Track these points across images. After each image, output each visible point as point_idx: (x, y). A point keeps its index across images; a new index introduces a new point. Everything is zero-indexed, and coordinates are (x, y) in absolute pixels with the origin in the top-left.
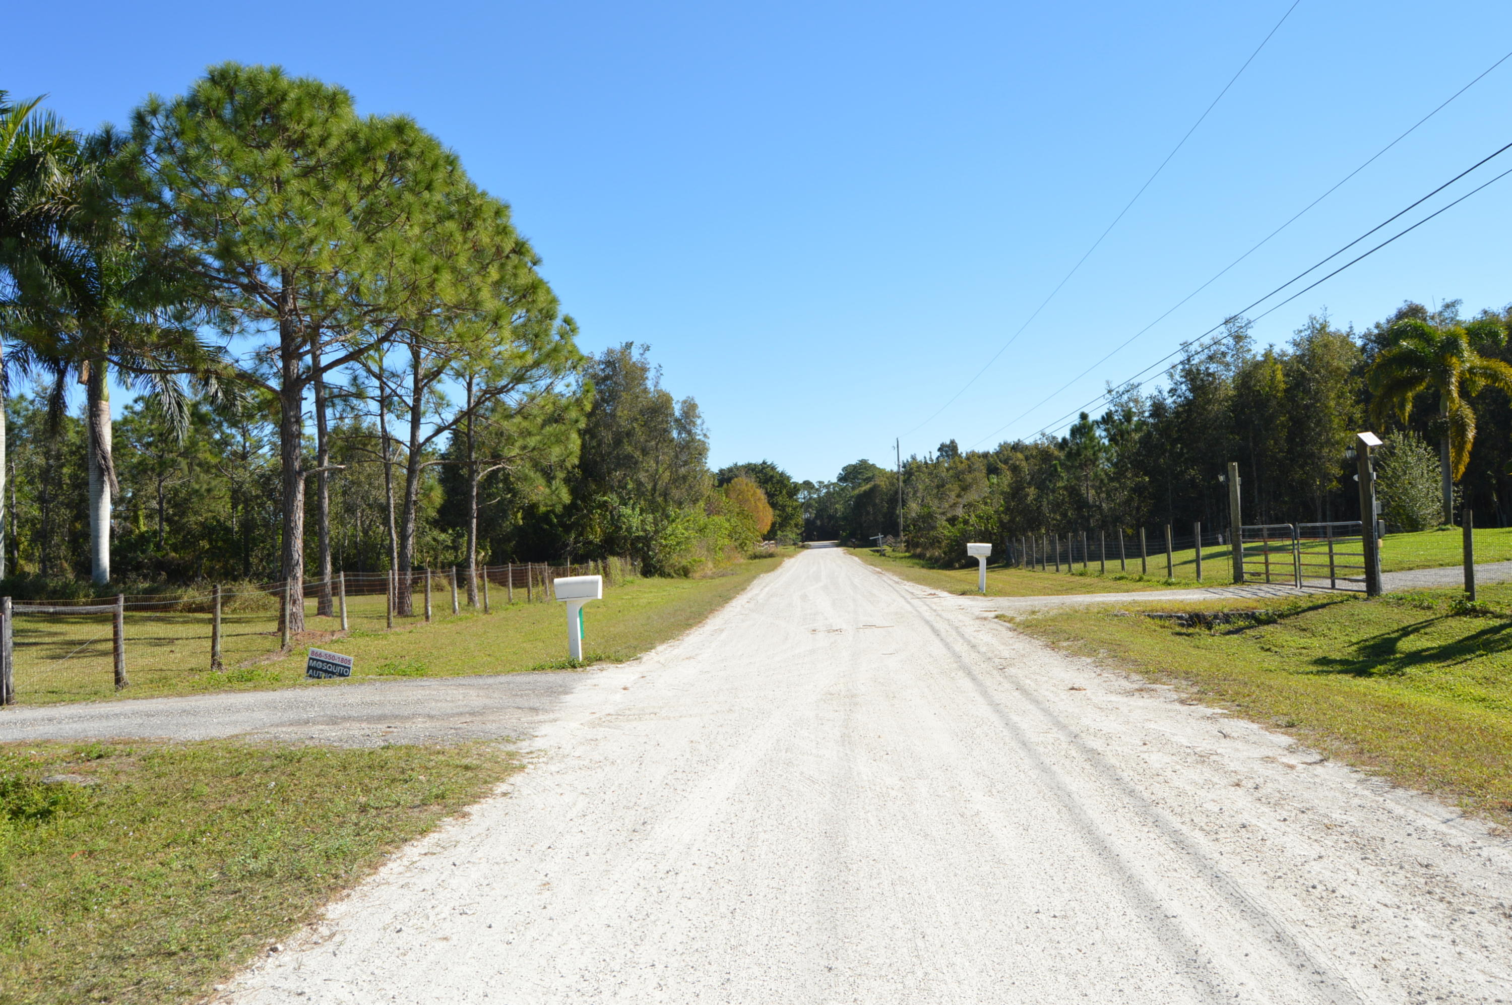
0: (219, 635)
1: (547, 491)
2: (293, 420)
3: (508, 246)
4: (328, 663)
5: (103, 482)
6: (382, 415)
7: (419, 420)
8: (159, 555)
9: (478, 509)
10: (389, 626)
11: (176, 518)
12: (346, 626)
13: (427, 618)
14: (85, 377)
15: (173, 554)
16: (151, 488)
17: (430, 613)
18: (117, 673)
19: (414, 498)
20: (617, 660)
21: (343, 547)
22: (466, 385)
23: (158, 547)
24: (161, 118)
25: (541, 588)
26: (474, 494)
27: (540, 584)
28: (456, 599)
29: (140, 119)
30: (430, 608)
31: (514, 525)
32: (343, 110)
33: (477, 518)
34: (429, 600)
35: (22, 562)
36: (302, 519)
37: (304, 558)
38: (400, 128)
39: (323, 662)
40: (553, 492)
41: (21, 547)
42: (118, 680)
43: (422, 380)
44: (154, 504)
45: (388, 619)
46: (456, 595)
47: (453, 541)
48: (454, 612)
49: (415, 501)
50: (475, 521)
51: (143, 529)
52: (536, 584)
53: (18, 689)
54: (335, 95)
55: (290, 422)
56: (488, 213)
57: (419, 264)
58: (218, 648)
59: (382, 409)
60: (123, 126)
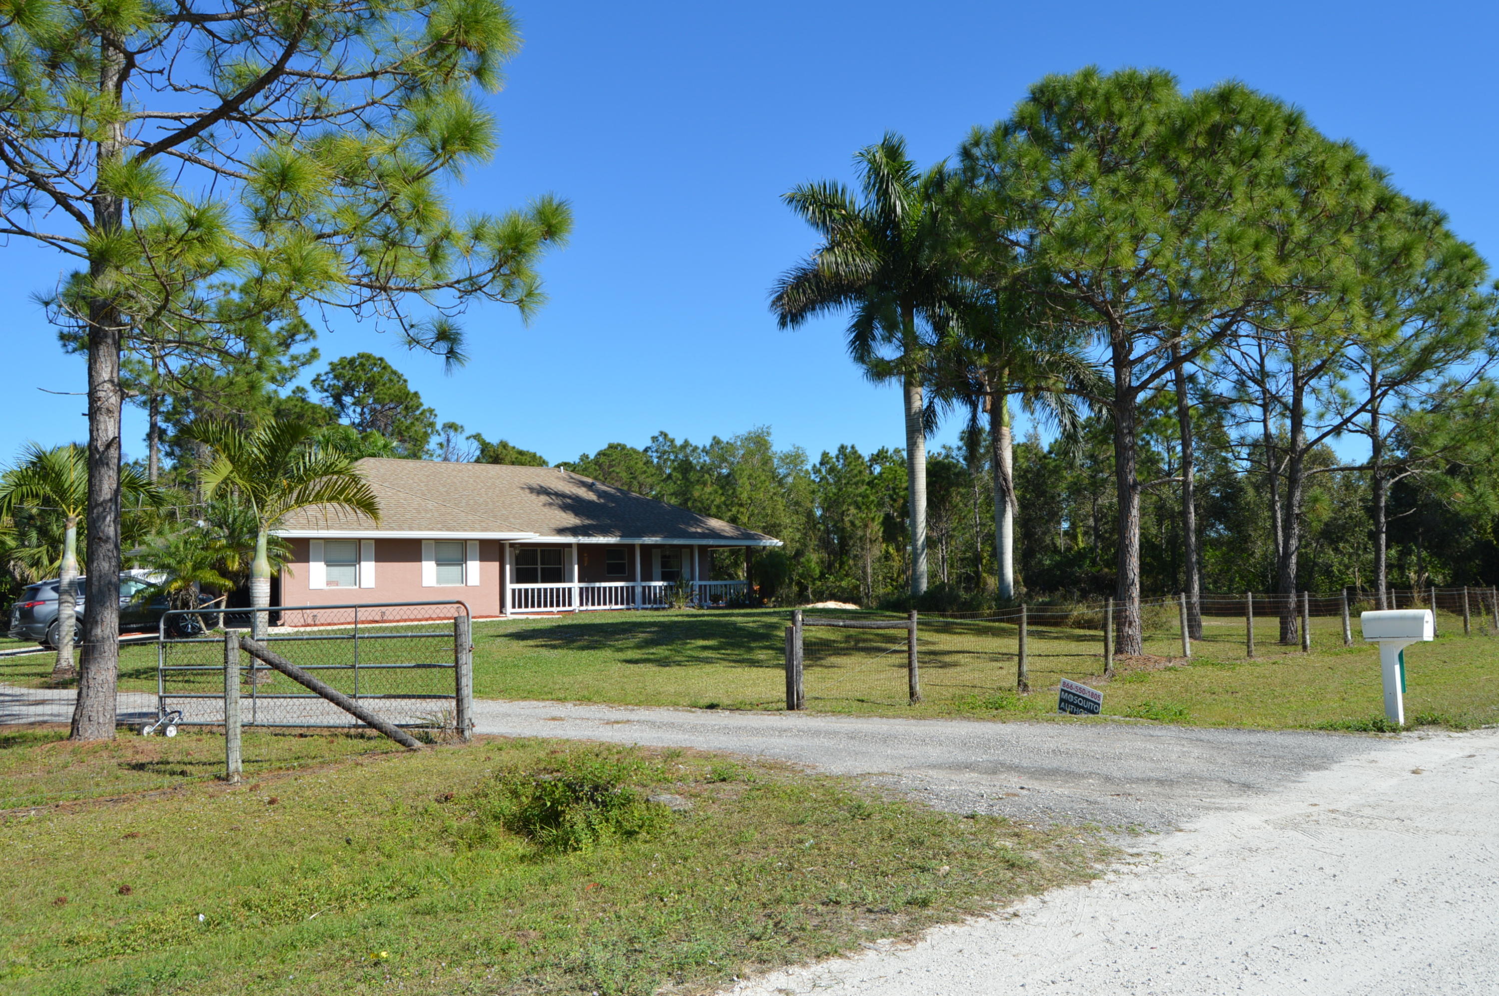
0: (1024, 655)
1: (1469, 498)
2: (1126, 431)
3: (1368, 204)
4: (1079, 696)
5: (1005, 502)
6: (1265, 421)
7: (1301, 421)
8: (1094, 570)
9: (1387, 523)
10: (1249, 653)
11: (1107, 535)
12: (1188, 652)
13: (1305, 648)
14: (988, 407)
15: (1106, 570)
16: (1088, 507)
17: (1308, 642)
18: (911, 688)
19: (1297, 511)
20: (1457, 727)
21: (1272, 564)
22: (1367, 378)
23: (1094, 563)
24: (983, 148)
25: (1484, 619)
26: (1383, 504)
27: (1484, 612)
28: (1348, 628)
29: (966, 153)
30: (1308, 637)
31: (1476, 541)
32: (1161, 94)
33: (1387, 532)
34: (1307, 627)
35: (985, 575)
36: (1137, 536)
37: (1141, 577)
38: (1224, 98)
39: (1074, 695)
40: (1477, 500)
41: (984, 561)
42: (912, 694)
43: (1302, 377)
44: (1091, 522)
45: (1248, 647)
46: (1348, 622)
47: (1399, 559)
48: (1346, 642)
49: (1297, 515)
50: (1384, 536)
51: (1081, 545)
52: (1477, 612)
53: (807, 696)
54: (1150, 79)
55: (1122, 433)
56: (1334, 169)
57: (1235, 242)
58: (1025, 668)
59: (1265, 414)
60: (954, 164)
